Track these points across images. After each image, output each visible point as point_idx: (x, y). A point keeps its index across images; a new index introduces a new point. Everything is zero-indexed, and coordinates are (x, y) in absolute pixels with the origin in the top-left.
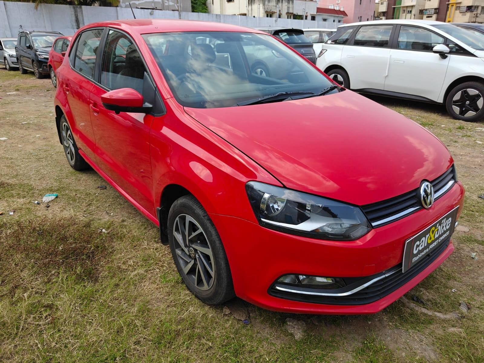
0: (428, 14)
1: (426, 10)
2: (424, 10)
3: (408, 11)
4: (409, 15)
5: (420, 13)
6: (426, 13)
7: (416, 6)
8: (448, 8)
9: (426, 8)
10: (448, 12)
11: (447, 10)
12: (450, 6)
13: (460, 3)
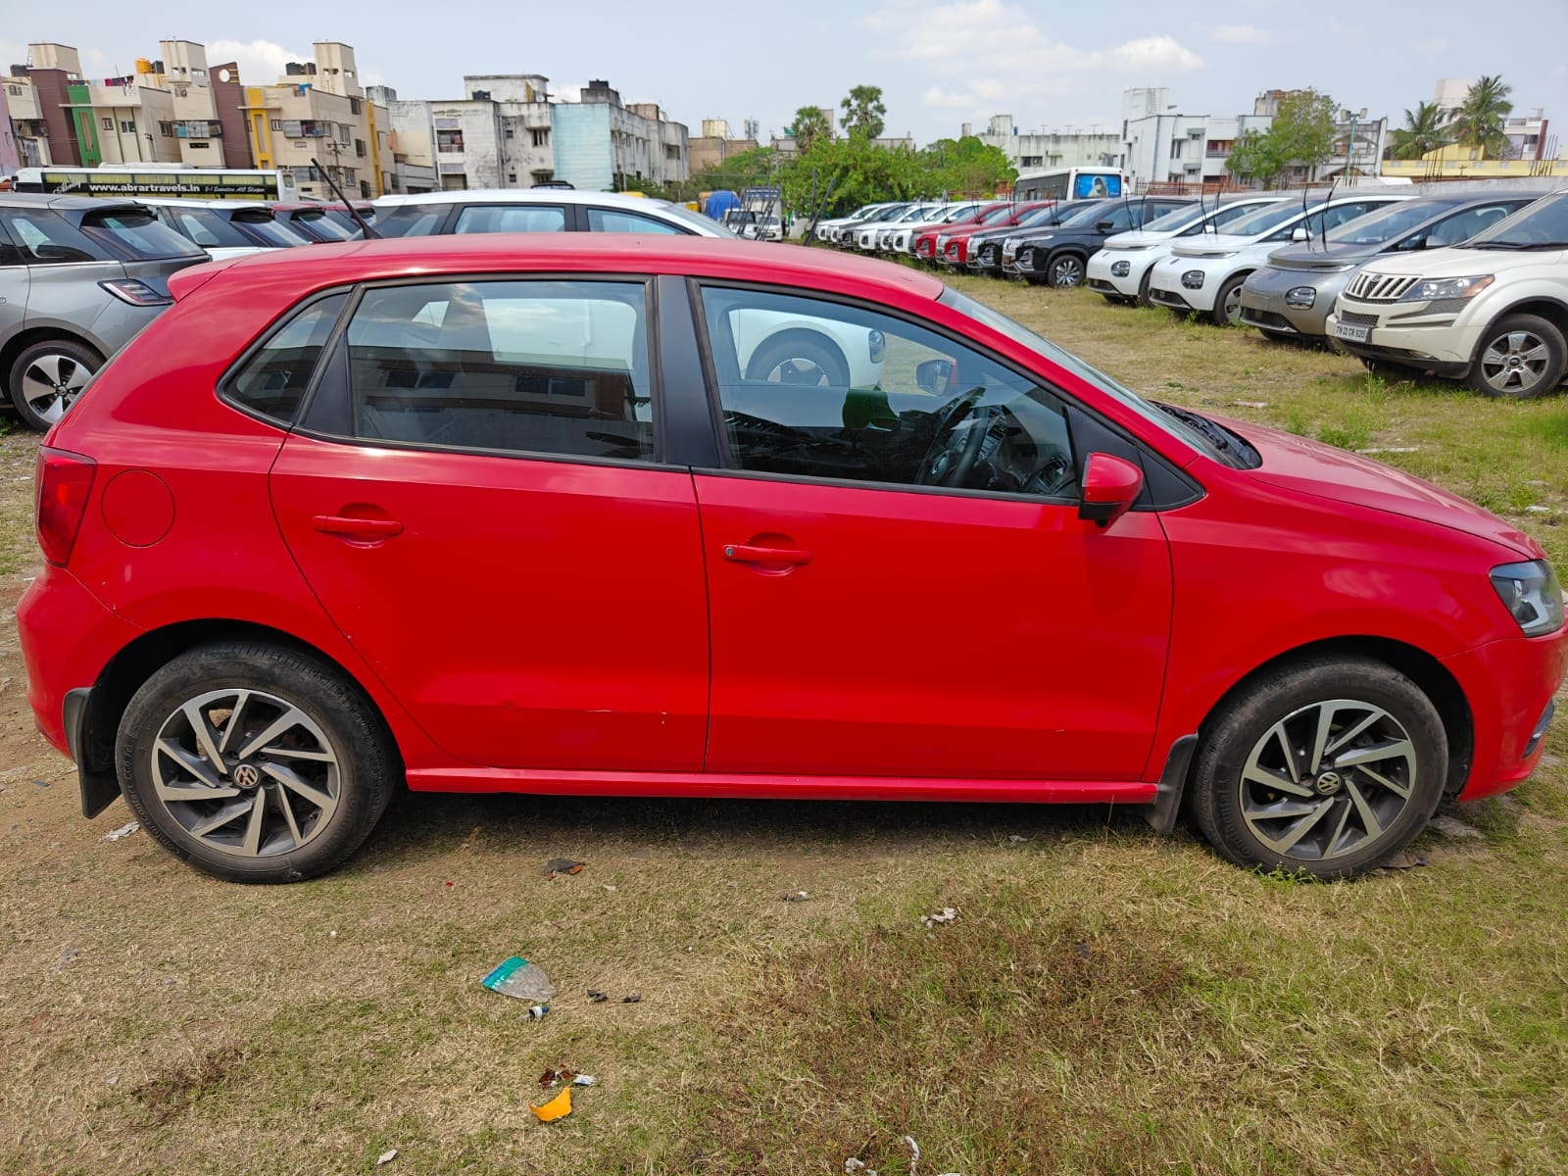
0: (193, 135)
1: (182, 123)
2: (175, 122)
3: (123, 124)
4: (128, 138)
5: (163, 132)
6: (185, 133)
7: (144, 110)
8: (247, 122)
9: (178, 117)
10: (253, 135)
11: (247, 129)
12: (251, 117)
13: (279, 110)
